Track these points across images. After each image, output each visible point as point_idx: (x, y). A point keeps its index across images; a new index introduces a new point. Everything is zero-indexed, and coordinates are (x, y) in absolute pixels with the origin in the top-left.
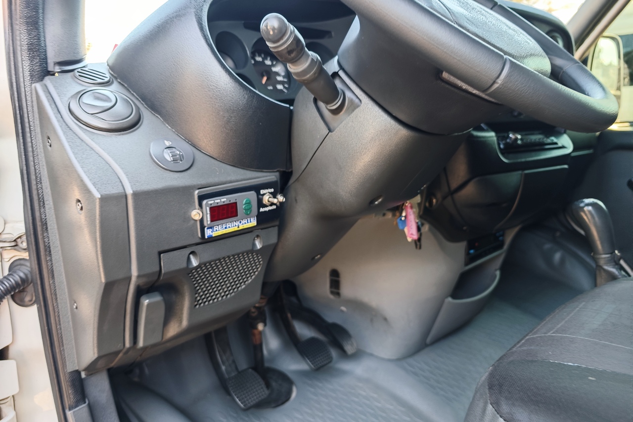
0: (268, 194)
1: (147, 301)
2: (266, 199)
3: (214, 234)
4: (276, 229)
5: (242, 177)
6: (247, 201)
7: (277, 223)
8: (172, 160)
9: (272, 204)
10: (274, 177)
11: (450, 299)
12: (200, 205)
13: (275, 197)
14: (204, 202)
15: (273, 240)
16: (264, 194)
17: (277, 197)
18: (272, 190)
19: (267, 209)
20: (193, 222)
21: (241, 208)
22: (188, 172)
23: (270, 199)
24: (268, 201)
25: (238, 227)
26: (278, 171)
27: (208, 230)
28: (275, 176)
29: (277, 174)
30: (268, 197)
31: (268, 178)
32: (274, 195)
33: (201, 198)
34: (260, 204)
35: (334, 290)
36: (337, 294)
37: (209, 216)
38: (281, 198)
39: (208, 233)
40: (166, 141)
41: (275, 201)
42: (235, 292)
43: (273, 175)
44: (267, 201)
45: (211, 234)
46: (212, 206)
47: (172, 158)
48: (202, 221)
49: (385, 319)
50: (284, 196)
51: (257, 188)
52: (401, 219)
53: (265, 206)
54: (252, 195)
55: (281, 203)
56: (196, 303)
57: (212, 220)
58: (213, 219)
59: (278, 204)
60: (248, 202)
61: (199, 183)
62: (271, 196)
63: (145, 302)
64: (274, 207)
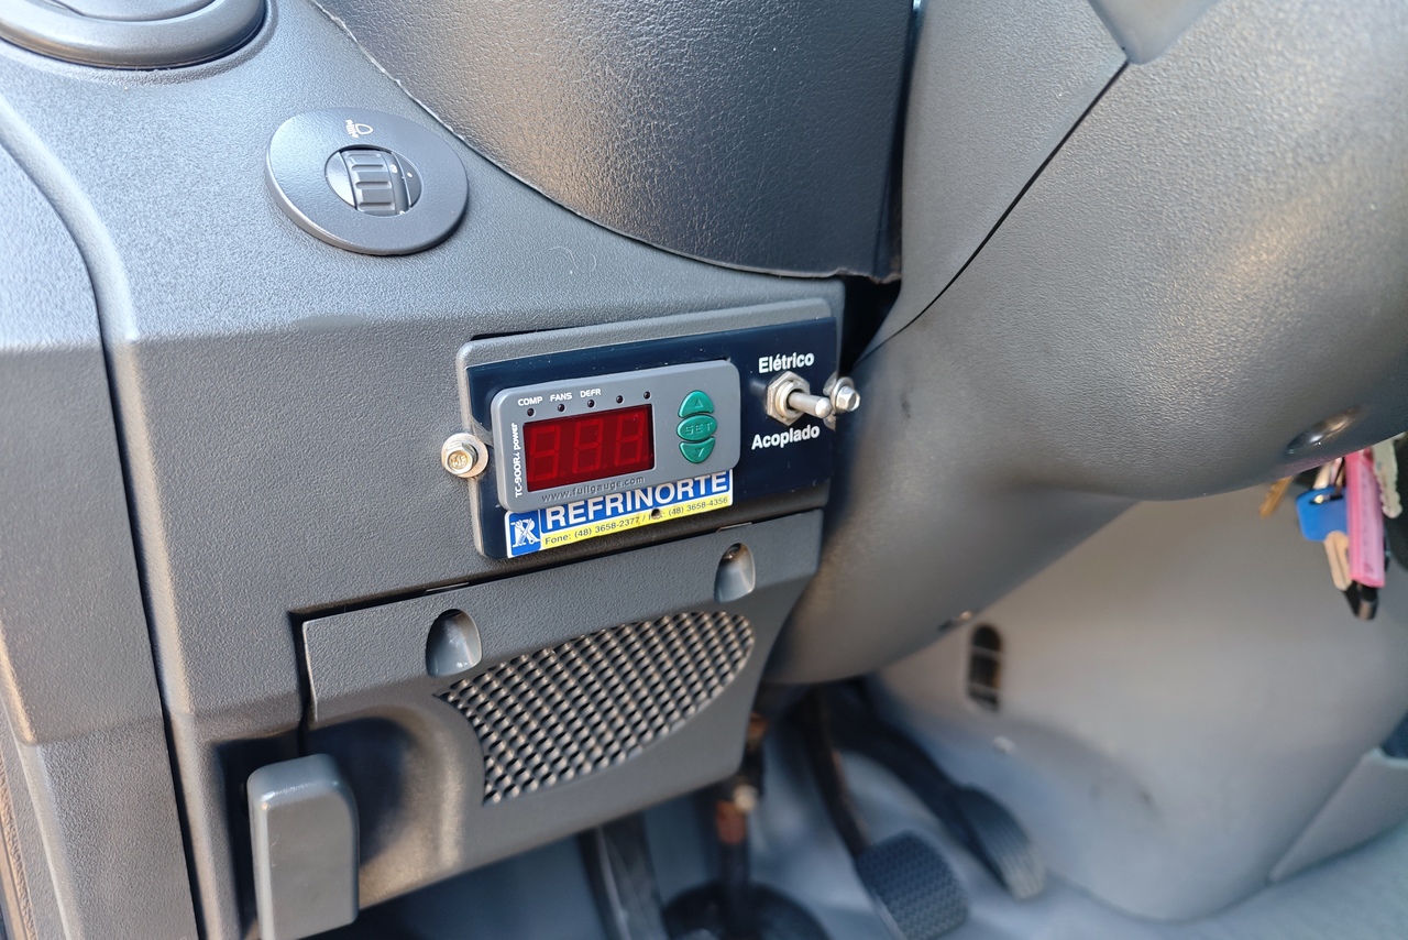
0: (789, 374)
1: (271, 795)
2: (780, 396)
3: (548, 541)
4: (816, 519)
5: (682, 296)
6: (695, 401)
7: (821, 499)
8: (360, 199)
9: (806, 420)
10: (819, 301)
11: (1377, 755)
12: (481, 412)
13: (817, 390)
14: (500, 399)
15: (800, 562)
16: (771, 376)
17: (827, 390)
18: (809, 360)
19: (781, 440)
20: (449, 485)
21: (666, 433)
22: (436, 257)
23: (797, 399)
24: (789, 407)
25: (655, 512)
26: (835, 277)
27: (519, 525)
28: (826, 297)
29: (837, 290)
30: (790, 386)
31: (794, 304)
32: (816, 381)
33: (485, 382)
34: (754, 417)
35: (982, 688)
36: (991, 701)
37: (518, 463)
38: (842, 395)
39: (519, 535)
40: (350, 122)
41: (819, 407)
42: (644, 746)
43: (818, 296)
44: (782, 406)
45: (532, 538)
46: (534, 418)
47: (359, 192)
48: (487, 481)
49: (1146, 798)
50: (858, 386)
51: (744, 350)
52: (1313, 503)
53: (776, 427)
54: (721, 375)
55: (843, 417)
56: (489, 788)
57: (533, 484)
58: (537, 478)
59: (831, 419)
60: (701, 407)
61: (480, 310)
62: (802, 383)
63: (263, 797)
64: (813, 432)
